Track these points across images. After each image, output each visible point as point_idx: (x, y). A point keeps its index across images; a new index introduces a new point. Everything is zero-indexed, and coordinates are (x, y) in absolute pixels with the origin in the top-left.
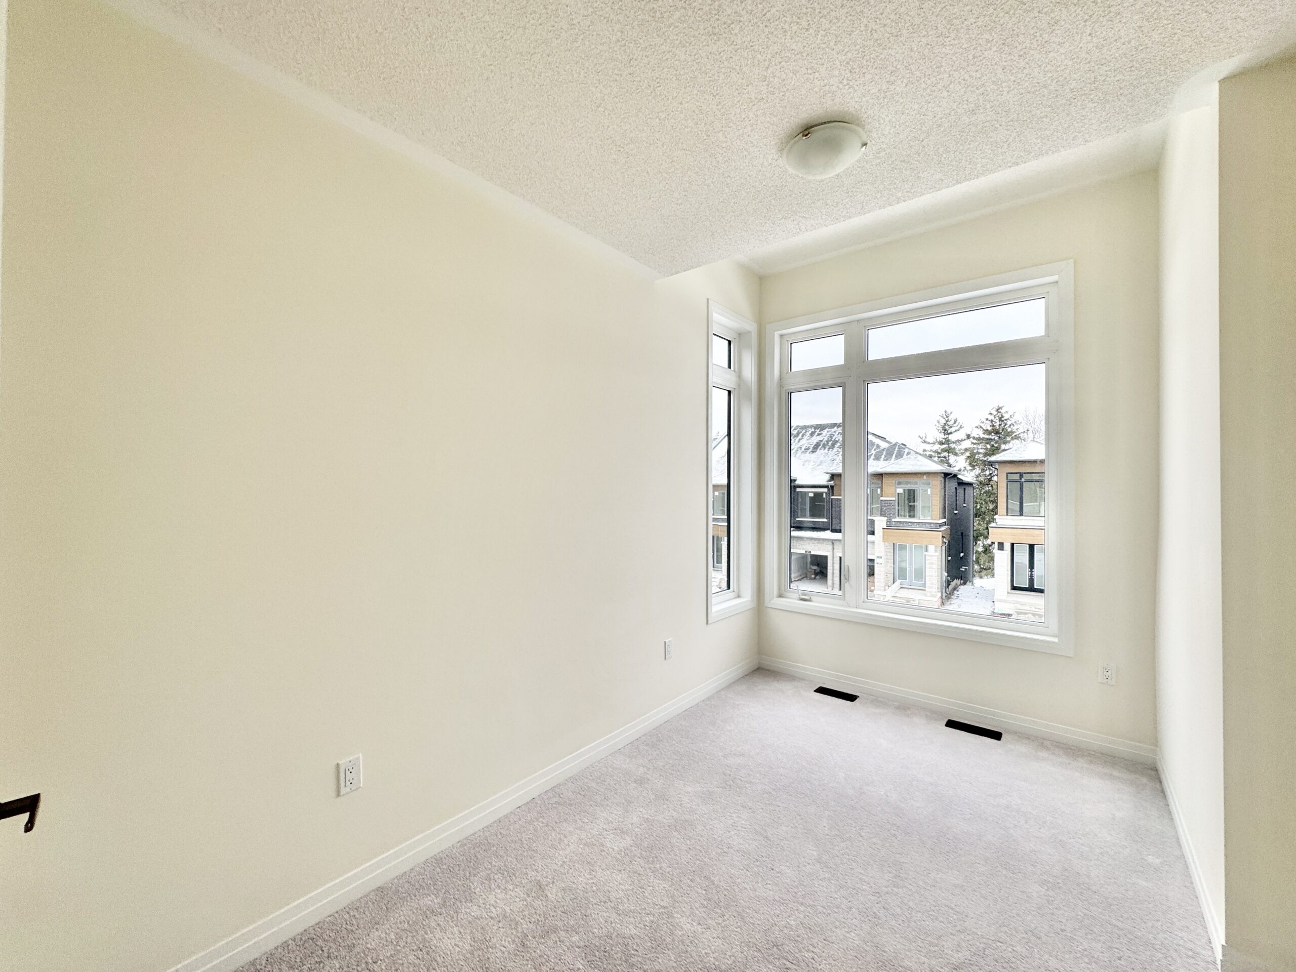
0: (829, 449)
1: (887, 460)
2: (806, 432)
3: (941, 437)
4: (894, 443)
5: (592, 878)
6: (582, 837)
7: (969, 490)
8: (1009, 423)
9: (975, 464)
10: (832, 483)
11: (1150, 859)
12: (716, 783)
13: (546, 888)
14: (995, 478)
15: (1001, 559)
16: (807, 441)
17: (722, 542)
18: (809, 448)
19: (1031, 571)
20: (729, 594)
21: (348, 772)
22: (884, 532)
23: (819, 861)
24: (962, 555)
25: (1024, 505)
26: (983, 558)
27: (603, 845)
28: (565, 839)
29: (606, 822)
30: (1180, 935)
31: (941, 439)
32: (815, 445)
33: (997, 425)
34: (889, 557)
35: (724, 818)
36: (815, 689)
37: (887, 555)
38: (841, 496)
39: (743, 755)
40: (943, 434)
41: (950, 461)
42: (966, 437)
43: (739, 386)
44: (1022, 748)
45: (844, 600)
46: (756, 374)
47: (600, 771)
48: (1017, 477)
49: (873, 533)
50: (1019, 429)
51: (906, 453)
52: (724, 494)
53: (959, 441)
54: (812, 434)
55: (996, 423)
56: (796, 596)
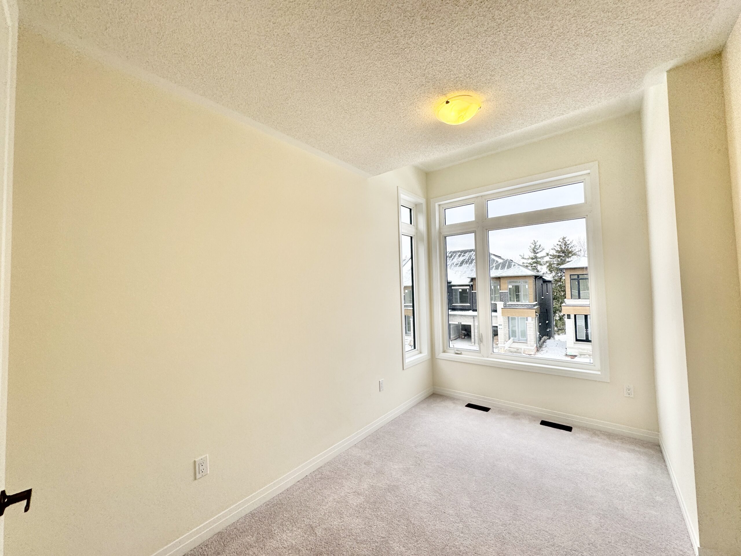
0: (469, 264)
1: (502, 269)
2: (456, 254)
3: (532, 255)
4: (506, 259)
5: (342, 522)
6: (335, 498)
7: (549, 285)
8: (570, 246)
9: (552, 270)
10: (472, 283)
11: (658, 498)
12: (411, 462)
13: (316, 529)
14: (564, 278)
15: (569, 324)
16: (457, 260)
17: (410, 319)
18: (458, 264)
19: (587, 330)
20: (415, 351)
21: (201, 465)
22: (502, 310)
23: (471, 507)
24: (547, 322)
25: (581, 292)
26: (559, 323)
27: (348, 502)
28: (326, 499)
29: (349, 488)
30: (675, 542)
31: (532, 257)
32: (461, 262)
33: (563, 247)
34: (506, 325)
35: (416, 483)
36: (466, 405)
37: (504, 324)
38: (476, 290)
39: (426, 445)
40: (533, 253)
41: (538, 269)
42: (546, 255)
43: (417, 234)
44: (584, 436)
45: (480, 353)
46: (426, 227)
47: (344, 458)
48: (576, 277)
49: (496, 311)
50: (575, 249)
51: (513, 265)
52: (410, 291)
53: (542, 257)
54: (459, 256)
55: (562, 246)
56: (453, 351)
